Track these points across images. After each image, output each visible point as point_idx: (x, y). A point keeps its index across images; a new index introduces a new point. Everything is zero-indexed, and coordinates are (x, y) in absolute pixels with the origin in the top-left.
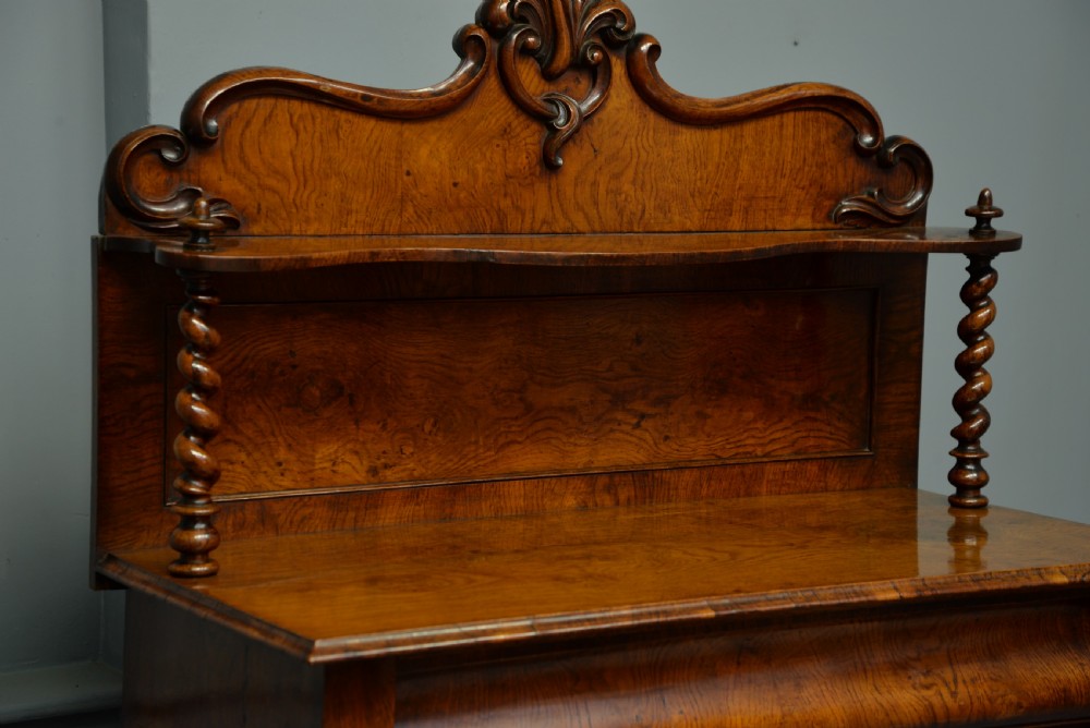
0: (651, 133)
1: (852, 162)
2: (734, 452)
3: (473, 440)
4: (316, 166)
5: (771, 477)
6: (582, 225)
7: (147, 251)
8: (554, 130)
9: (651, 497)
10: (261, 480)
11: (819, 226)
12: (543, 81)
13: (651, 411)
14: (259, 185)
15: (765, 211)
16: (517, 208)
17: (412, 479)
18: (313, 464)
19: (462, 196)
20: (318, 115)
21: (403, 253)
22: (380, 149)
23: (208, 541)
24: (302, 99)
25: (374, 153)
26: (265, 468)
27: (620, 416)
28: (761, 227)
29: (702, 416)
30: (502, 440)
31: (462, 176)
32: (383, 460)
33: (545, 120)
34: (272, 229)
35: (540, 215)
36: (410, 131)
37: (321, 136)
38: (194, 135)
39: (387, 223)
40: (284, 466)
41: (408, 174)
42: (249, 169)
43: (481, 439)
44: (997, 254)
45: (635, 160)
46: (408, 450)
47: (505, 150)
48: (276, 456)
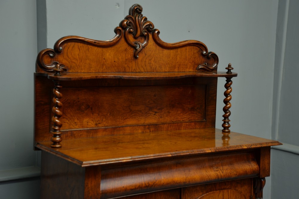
0: (158, 50)
1: (201, 57)
2: (176, 120)
3: (118, 117)
4: (84, 57)
5: (184, 126)
6: (142, 70)
7: (46, 76)
8: (136, 50)
9: (158, 130)
10: (71, 126)
11: (194, 71)
12: (134, 39)
13: (158, 111)
14: (71, 61)
15: (183, 68)
16: (128, 67)
17: (105, 126)
18: (83, 123)
19: (116, 64)
20: (84, 46)
21: (103, 76)
22: (98, 54)
23: (59, 140)
24: (81, 43)
25: (97, 55)
26: (72, 124)
27: (151, 112)
28: (182, 71)
29: (169, 112)
30: (125, 118)
31: (116, 60)
32: (98, 122)
33: (135, 48)
34: (74, 71)
35: (133, 68)
36: (104, 50)
37: (85, 51)
38: (57, 50)
39: (99, 70)
40: (76, 123)
41: (104, 59)
42: (69, 58)
43: (120, 117)
44: (232, 77)
45: (154, 56)
46: (104, 120)
47: (125, 54)
48: (75, 121)
